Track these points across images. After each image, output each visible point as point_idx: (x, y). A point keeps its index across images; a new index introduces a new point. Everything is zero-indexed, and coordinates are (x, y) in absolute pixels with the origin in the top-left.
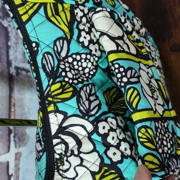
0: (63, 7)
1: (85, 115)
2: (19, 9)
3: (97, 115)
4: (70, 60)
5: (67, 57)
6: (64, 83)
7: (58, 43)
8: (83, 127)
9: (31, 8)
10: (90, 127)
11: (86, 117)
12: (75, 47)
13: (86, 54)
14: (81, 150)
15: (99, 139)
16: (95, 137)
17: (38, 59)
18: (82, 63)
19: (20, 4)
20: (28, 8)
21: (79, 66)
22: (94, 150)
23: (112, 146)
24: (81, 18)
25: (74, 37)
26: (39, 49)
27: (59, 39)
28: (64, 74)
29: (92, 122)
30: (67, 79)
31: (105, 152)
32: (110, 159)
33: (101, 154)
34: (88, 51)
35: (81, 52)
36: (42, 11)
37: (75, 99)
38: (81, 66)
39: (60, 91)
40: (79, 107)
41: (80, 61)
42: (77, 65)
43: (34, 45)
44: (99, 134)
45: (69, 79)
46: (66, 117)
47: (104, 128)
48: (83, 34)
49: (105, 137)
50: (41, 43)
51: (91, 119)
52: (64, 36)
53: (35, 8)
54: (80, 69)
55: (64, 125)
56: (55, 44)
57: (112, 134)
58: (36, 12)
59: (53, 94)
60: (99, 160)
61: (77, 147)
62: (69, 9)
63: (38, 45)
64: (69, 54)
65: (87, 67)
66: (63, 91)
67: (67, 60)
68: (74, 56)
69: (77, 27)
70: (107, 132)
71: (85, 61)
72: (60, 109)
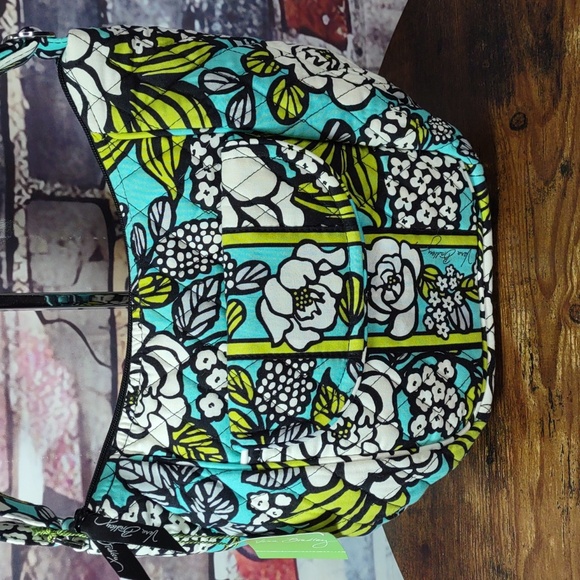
0: (171, 142)
1: (180, 335)
2: (99, 150)
3: (201, 338)
4: (181, 233)
5: (173, 228)
6: (158, 277)
7: (154, 208)
8: (175, 354)
9: (117, 148)
10: (184, 356)
11: (181, 340)
12: (186, 211)
13: (210, 221)
14: (162, 391)
15: (193, 377)
16: (187, 372)
17: (126, 231)
18: (201, 237)
19: (101, 142)
20: (112, 148)
21: (197, 244)
22: (180, 394)
23: (213, 391)
24: (202, 158)
25: (184, 195)
26: (129, 215)
27: (156, 201)
28: (160, 261)
29: (188, 349)
30: (165, 270)
31: (198, 401)
32: (202, 412)
33: (189, 401)
34: (214, 215)
35: (199, 219)
36: (132, 153)
37: (169, 307)
38: (201, 242)
39: (152, 289)
40: (175, 320)
41: (198, 233)
42: (194, 240)
43: (121, 208)
44: (195, 370)
45: (170, 270)
46: (153, 333)
47: (206, 360)
48: (203, 186)
49: (203, 375)
50: (131, 208)
51: (188, 343)
52: (166, 195)
53: (123, 148)
54: (200, 247)
55: (147, 345)
56: (150, 210)
57: (217, 372)
58: (124, 154)
59: (141, 293)
60: (184, 412)
61: (158, 384)
62: (181, 145)
63: (126, 210)
64: (177, 225)
65: (212, 243)
66: (156, 290)
67: (174, 234)
68: (187, 227)
69: (192, 177)
70: (209, 368)
71: (208, 233)
72: (147, 319)
